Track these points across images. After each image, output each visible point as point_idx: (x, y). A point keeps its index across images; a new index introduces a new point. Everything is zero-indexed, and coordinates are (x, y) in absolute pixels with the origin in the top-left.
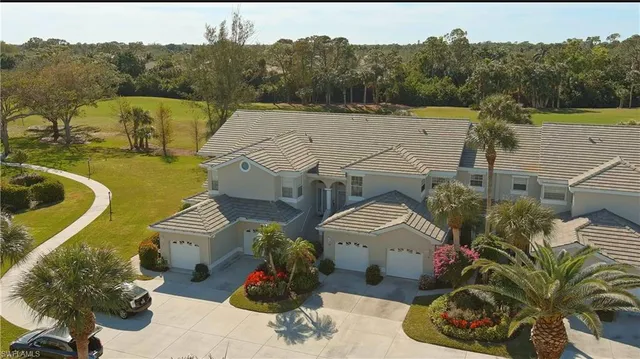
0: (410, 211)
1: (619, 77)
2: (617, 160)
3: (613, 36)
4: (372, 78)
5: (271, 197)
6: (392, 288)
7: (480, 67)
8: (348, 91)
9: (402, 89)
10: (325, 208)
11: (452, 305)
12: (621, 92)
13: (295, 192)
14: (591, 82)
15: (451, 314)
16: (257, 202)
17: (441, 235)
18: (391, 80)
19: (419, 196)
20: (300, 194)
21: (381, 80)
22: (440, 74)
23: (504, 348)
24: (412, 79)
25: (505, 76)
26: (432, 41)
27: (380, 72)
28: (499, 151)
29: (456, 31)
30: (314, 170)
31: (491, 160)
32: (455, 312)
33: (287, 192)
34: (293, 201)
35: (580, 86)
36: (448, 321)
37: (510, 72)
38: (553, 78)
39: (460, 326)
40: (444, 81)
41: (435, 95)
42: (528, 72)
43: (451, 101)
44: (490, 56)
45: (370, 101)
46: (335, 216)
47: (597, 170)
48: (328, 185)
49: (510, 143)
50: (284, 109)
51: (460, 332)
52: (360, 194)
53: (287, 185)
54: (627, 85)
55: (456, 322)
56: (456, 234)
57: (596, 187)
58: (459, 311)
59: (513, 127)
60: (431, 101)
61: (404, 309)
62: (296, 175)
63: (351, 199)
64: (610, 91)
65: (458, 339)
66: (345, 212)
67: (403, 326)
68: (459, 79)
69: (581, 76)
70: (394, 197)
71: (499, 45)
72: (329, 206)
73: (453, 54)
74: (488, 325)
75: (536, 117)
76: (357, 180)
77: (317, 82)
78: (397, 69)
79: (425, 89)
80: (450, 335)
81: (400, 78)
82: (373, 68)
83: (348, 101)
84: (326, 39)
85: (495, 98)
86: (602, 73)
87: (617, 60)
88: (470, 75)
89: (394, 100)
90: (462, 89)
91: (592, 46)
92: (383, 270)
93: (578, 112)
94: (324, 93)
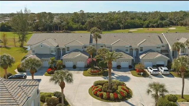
0: (81, 53)
1: (120, 22)
2: (119, 40)
3: (119, 11)
4: (60, 24)
5: (49, 53)
6: (79, 69)
7: (88, 20)
8: (54, 27)
9: (68, 26)
10: (61, 55)
11: (92, 69)
12: (121, 26)
13: (54, 51)
14: (114, 23)
15: (92, 71)
16: (45, 54)
17: (88, 57)
18: (65, 24)
19: (82, 50)
20: (55, 52)
21: (63, 24)
22: (78, 22)
23: (102, 75)
24: (71, 23)
25: (94, 22)
26: (75, 13)
27: (62, 22)
28: (98, 39)
29: (81, 11)
30: (58, 46)
31: (97, 41)
32: (92, 70)
33: (52, 52)
34: (54, 53)
35: (112, 24)
36: (92, 72)
37: (96, 21)
38: (106, 23)
39: (94, 72)
40: (79, 24)
41: (77, 28)
42: (100, 21)
43: (81, 29)
44: (89, 17)
45: (60, 30)
46: (64, 56)
47: (116, 42)
48: (61, 49)
49: (100, 37)
50: (35, 33)
51: (94, 73)
52: (69, 51)
53: (52, 50)
54: (122, 24)
55: (93, 72)
56: (91, 56)
57: (116, 45)
58: (93, 70)
59: (100, 34)
60: (76, 29)
61: (82, 72)
62: (54, 47)
63: (67, 52)
64: (119, 25)
65: (94, 75)
66: (66, 55)
67: (83, 74)
68: (83, 24)
69: (112, 22)
70: (77, 50)
71: (91, 13)
72: (62, 54)
73: (81, 17)
74: (99, 71)
75: (103, 32)
76: (68, 48)
77: (44, 25)
78: (67, 21)
79: (75, 26)
80: (92, 74)
81: (68, 23)
82: (60, 21)
83: (54, 30)
84: (45, 13)
85: (94, 28)
86: (117, 21)
87: (120, 18)
88: (86, 22)
89: (66, 29)
90: (84, 26)
91: (114, 14)
92: (76, 66)
93: (112, 31)
94: (47, 28)
